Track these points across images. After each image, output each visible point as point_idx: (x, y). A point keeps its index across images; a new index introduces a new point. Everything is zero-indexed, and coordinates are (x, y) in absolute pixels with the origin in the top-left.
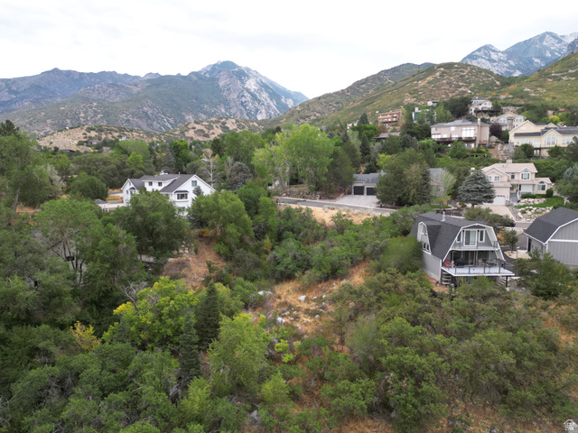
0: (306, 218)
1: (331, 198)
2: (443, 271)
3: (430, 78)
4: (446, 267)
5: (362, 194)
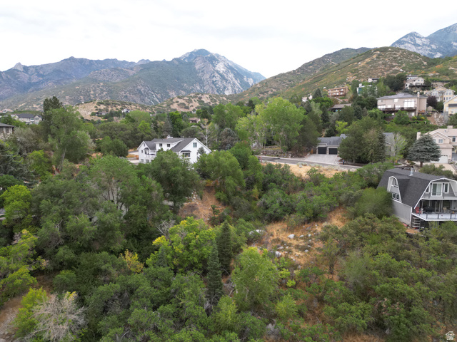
0: (285, 172)
1: (301, 157)
2: (413, 216)
3: (368, 60)
4: (416, 213)
5: (325, 153)
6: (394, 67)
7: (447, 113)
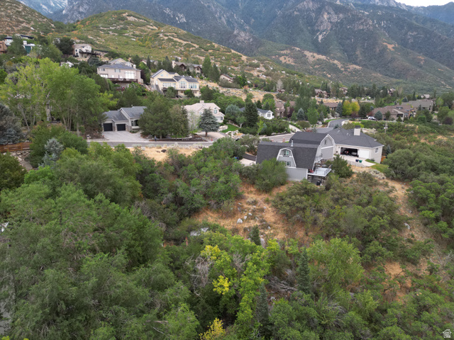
5: (112, 130)
6: (22, 22)
7: (157, 86)
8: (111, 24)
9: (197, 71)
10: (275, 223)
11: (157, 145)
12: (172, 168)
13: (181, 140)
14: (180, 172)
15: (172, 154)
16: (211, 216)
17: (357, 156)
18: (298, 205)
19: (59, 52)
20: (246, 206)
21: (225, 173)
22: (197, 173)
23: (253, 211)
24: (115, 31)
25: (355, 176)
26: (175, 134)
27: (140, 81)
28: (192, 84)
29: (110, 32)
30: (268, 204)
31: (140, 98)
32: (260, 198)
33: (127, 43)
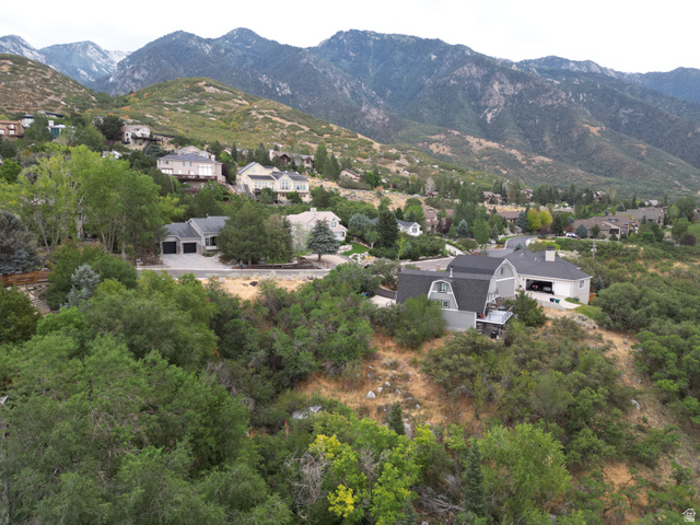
5: (175, 252)
6: (49, 94)
7: (246, 187)
8: (180, 97)
9: (306, 165)
10: (426, 399)
11: (244, 275)
12: (266, 311)
13: (280, 267)
14: (278, 316)
15: (266, 288)
16: (326, 387)
17: (552, 292)
18: (464, 369)
19: (100, 136)
20: (380, 371)
21: (348, 318)
22: (304, 318)
23: (393, 379)
24: (186, 107)
25: (549, 324)
26: (272, 258)
27: (221, 178)
28: (299, 183)
29: (179, 109)
30: (416, 367)
31: (219, 204)
32: (403, 358)
33: (203, 123)
